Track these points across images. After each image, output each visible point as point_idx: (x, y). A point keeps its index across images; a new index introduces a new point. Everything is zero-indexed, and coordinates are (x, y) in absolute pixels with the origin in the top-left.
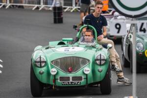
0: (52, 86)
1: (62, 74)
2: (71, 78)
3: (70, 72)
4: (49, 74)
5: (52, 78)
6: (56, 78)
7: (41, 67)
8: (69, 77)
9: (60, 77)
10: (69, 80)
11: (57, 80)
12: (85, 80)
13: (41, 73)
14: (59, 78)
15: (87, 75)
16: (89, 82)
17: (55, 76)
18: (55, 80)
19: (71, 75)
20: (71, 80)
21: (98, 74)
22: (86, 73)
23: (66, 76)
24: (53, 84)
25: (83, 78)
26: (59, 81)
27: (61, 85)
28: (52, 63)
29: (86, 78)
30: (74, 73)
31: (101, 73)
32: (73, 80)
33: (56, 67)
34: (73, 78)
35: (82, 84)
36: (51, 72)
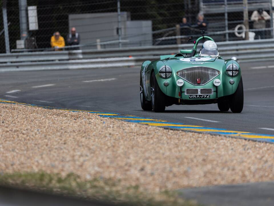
0: (178, 99)
1: (190, 86)
2: (199, 91)
3: (199, 84)
4: (174, 85)
5: (177, 91)
6: (183, 91)
7: (166, 78)
8: (197, 90)
9: (187, 90)
10: (197, 93)
11: (183, 94)
12: (215, 93)
13: (166, 85)
14: (186, 91)
15: (216, 87)
16: (219, 96)
17: (181, 88)
18: (181, 92)
19: (199, 88)
20: (199, 93)
21: (230, 86)
22: (216, 85)
23: (194, 88)
24: (179, 97)
25: (213, 90)
26: (186, 94)
27: (188, 99)
28: (177, 74)
29: (216, 91)
30: (203, 85)
31: (233, 85)
32: (201, 93)
33: (182, 78)
34: (201, 90)
35: (211, 98)
36: (178, 83)
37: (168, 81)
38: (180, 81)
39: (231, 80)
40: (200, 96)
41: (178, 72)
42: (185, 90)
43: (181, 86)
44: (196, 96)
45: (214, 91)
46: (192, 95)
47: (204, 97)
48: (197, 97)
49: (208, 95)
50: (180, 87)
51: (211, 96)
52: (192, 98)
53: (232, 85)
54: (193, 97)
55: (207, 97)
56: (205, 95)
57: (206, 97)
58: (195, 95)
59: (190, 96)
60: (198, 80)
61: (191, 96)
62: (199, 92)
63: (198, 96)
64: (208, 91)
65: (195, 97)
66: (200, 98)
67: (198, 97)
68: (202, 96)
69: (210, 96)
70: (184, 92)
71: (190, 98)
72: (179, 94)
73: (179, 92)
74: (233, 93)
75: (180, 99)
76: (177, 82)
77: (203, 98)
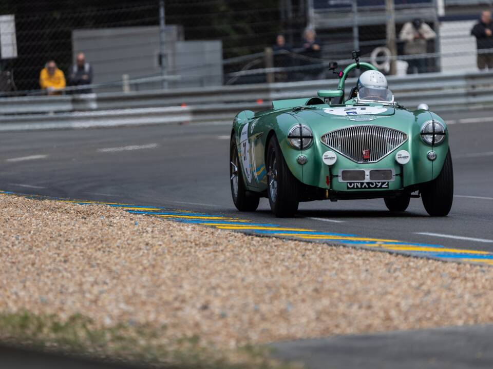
0: (324, 190)
1: (348, 164)
2: (367, 173)
3: (366, 160)
4: (317, 163)
5: (324, 173)
6: (335, 173)
7: (302, 148)
8: (363, 173)
9: (344, 172)
10: (364, 179)
11: (334, 180)
12: (398, 178)
13: (302, 163)
14: (340, 174)
15: (401, 167)
16: (405, 185)
17: (331, 168)
18: (331, 177)
19: (367, 168)
20: (367, 179)
21: (428, 164)
22: (401, 161)
23: (357, 169)
24: (327, 187)
25: (394, 173)
26: (340, 180)
27: (346, 190)
28: (323, 140)
29: (401, 175)
30: (375, 161)
31: (434, 162)
32: (371, 178)
33: (332, 148)
34: (371, 172)
35: (392, 187)
36: (325, 158)
37: (305, 154)
38: (330, 154)
39: (431, 152)
40: (368, 183)
41: (323, 137)
42: (338, 172)
43: (331, 166)
44: (362, 184)
45: (396, 175)
46: (354, 183)
47: (377, 185)
48: (363, 187)
49: (384, 183)
50: (329, 166)
51: (390, 183)
52: (353, 188)
53: (431, 162)
54: (355, 187)
55: (384, 186)
56: (379, 183)
57: (381, 187)
58: (358, 183)
59: (348, 184)
60: (364, 153)
61: (351, 185)
62: (366, 177)
63: (365, 184)
64: (385, 174)
65: (359, 186)
66: (370, 187)
67: (365, 186)
68: (373, 184)
69: (388, 185)
70: (337, 176)
71: (348, 188)
72: (326, 181)
73: (327, 177)
74: (434, 178)
75: (329, 190)
76: (323, 157)
77: (376, 187)
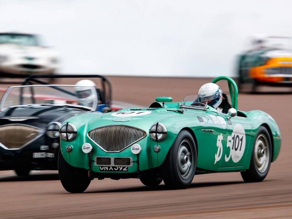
0: (86, 171)
1: (102, 152)
2: (112, 160)
7: (68, 141)
8: (110, 159)
9: (98, 158)
10: (110, 164)
11: (93, 163)
12: (136, 164)
14: (95, 160)
15: (138, 156)
16: (141, 169)
17: (90, 155)
18: (91, 161)
19: (112, 156)
20: (112, 164)
22: (134, 152)
23: (106, 157)
24: (88, 168)
25: (132, 160)
26: (95, 164)
27: (99, 171)
29: (137, 162)
30: (118, 151)
31: (159, 153)
32: (115, 163)
34: (115, 159)
35: (130, 171)
36: (84, 149)
37: (71, 145)
38: (87, 145)
40: (113, 167)
41: (89, 132)
42: (94, 158)
43: (89, 153)
44: (109, 167)
45: (134, 162)
46: (104, 167)
47: (119, 169)
48: (110, 170)
49: (125, 167)
50: (87, 154)
51: (129, 168)
52: (103, 170)
53: (156, 153)
54: (105, 169)
55: (124, 170)
56: (121, 167)
57: (122, 170)
58: (106, 167)
59: (101, 167)
61: (102, 168)
62: (111, 162)
63: (111, 168)
65: (107, 169)
66: (114, 170)
67: (111, 169)
68: (116, 168)
69: (127, 169)
71: (101, 170)
74: (159, 165)
75: (90, 171)
